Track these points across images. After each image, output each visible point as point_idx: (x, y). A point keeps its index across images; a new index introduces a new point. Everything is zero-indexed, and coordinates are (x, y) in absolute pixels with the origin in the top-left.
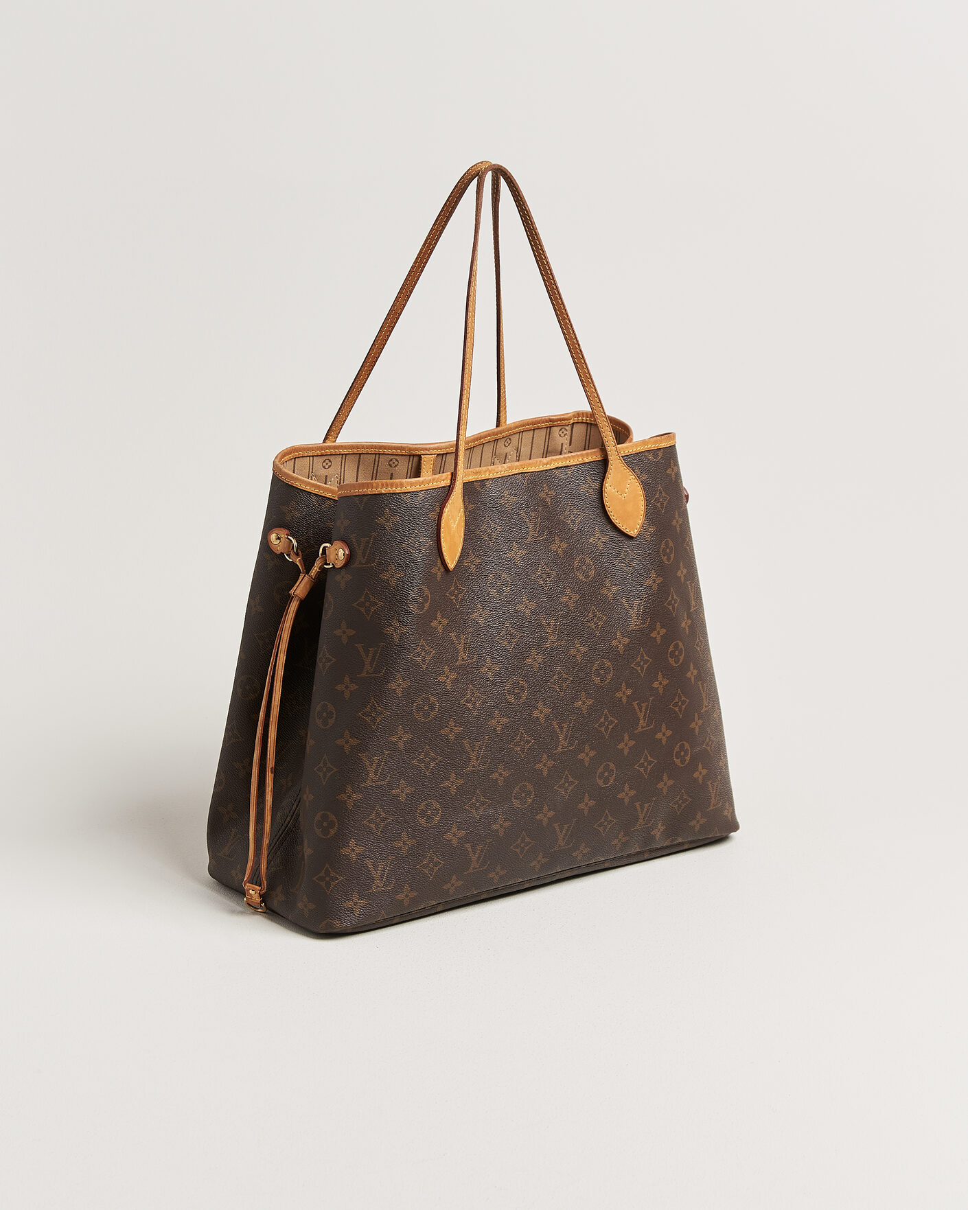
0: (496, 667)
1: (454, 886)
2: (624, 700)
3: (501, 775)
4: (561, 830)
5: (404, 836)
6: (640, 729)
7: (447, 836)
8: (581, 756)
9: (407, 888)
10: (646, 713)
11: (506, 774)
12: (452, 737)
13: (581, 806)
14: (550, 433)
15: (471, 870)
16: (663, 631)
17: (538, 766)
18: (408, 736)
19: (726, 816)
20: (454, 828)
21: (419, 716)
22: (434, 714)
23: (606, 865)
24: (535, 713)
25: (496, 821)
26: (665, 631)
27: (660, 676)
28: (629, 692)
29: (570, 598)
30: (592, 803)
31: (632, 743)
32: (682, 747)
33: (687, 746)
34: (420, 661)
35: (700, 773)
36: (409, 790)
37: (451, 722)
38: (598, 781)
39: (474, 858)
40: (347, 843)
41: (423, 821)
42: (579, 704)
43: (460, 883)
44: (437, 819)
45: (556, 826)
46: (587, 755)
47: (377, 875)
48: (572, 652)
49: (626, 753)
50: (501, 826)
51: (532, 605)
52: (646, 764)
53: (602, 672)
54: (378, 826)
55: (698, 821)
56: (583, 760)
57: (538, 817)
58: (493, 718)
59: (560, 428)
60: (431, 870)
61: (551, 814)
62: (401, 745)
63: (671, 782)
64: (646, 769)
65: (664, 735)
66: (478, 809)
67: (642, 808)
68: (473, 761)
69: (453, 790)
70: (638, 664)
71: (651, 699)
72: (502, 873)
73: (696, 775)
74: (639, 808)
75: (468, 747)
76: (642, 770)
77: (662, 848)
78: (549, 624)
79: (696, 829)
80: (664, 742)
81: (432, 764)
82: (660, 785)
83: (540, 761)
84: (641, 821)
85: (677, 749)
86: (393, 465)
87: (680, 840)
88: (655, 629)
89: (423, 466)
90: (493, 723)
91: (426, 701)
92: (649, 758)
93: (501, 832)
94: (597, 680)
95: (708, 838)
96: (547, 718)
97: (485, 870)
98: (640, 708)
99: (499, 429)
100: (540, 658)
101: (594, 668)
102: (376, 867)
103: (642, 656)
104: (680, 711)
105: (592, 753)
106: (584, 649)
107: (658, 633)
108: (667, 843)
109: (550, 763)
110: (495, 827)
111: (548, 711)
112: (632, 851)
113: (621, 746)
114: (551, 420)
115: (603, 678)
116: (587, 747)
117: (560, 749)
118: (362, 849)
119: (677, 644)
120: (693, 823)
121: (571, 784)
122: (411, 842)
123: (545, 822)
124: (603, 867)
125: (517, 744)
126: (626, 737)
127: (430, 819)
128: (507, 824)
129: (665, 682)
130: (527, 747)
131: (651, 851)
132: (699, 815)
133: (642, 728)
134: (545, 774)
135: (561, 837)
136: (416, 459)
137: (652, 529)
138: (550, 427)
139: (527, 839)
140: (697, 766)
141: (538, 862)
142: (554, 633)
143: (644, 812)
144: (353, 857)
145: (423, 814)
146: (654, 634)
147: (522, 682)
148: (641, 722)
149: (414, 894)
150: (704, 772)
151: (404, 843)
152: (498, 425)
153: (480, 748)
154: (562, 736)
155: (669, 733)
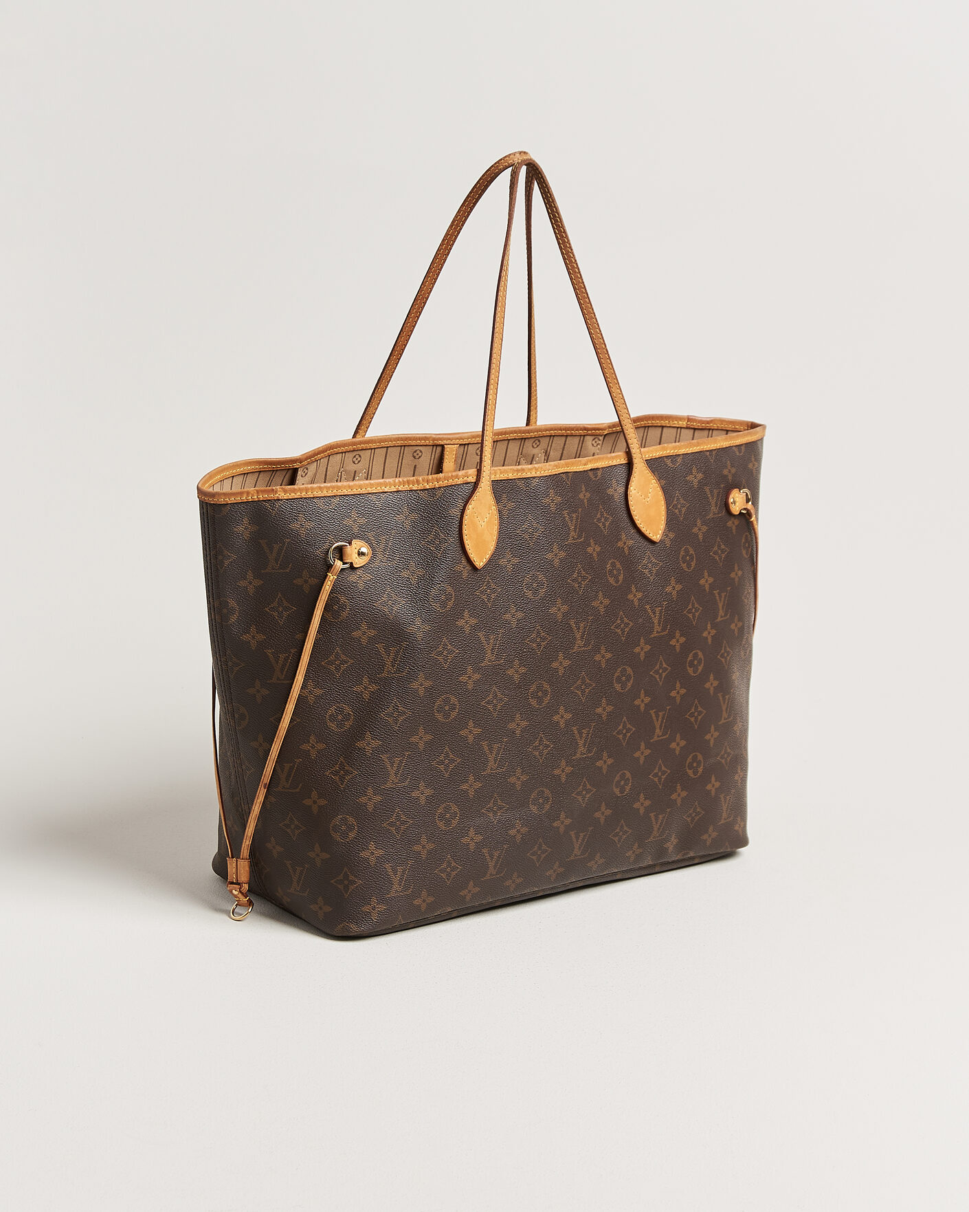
0: (523, 670)
1: (470, 892)
2: (642, 708)
3: (518, 779)
4: (577, 838)
5: (424, 840)
6: (656, 738)
7: (465, 840)
8: (599, 763)
9: (424, 893)
10: (662, 721)
11: (524, 778)
12: (471, 738)
13: (597, 815)
14: (583, 441)
15: (488, 877)
16: (682, 640)
17: (557, 772)
18: (428, 737)
19: (737, 831)
20: (472, 833)
21: (440, 717)
22: (454, 714)
23: (618, 877)
24: (556, 718)
25: (513, 827)
26: (684, 639)
27: (678, 685)
28: (647, 700)
29: (601, 603)
30: (608, 812)
31: (648, 752)
32: (695, 758)
33: (700, 757)
34: (442, 661)
35: (713, 786)
36: (428, 792)
37: (471, 724)
38: (615, 789)
39: (491, 864)
40: (367, 846)
41: (441, 824)
42: (599, 710)
43: (478, 889)
44: (455, 822)
45: (572, 834)
46: (605, 762)
47: (396, 880)
48: (598, 657)
49: (641, 762)
50: (518, 831)
51: (565, 608)
52: (660, 774)
53: (624, 678)
54: (398, 829)
55: (710, 835)
56: (601, 768)
57: (555, 824)
58: (513, 720)
59: (594, 437)
60: (449, 875)
61: (568, 821)
62: (421, 746)
63: (684, 794)
64: (660, 779)
65: (678, 745)
66: (495, 813)
67: (657, 819)
68: (491, 764)
69: (471, 793)
70: (657, 672)
71: (668, 708)
72: (518, 881)
73: (709, 787)
74: (653, 819)
75: (486, 748)
76: (656, 779)
77: (673, 862)
78: (579, 629)
79: (708, 843)
80: (677, 753)
81: (452, 767)
82: (674, 796)
83: (558, 767)
84: (655, 833)
85: (689, 760)
86: (417, 457)
87: (692, 854)
88: (674, 637)
89: (446, 456)
90: (512, 726)
91: (447, 701)
92: (663, 768)
93: (519, 837)
94: (618, 687)
95: (719, 853)
96: (567, 723)
97: (502, 877)
98: (657, 717)
99: (528, 428)
100: (567, 663)
101: (616, 675)
102: (395, 872)
103: (661, 664)
104: (696, 721)
105: (610, 761)
106: (608, 655)
107: (678, 641)
108: (679, 857)
109: (569, 769)
110: (512, 832)
111: (568, 716)
112: (645, 864)
113: (637, 754)
114: (585, 429)
115: (624, 685)
116: (605, 754)
117: (578, 755)
118: (381, 852)
119: (696, 654)
120: (705, 837)
121: (588, 791)
122: (431, 846)
123: (562, 830)
124: (615, 878)
125: (536, 748)
126: (643, 746)
127: (448, 822)
128: (524, 830)
129: (683, 691)
130: (545, 752)
131: (662, 864)
132: (711, 828)
133: (658, 737)
134: (563, 779)
135: (577, 846)
136: (439, 449)
137: (671, 535)
138: (584, 436)
139: (544, 847)
140: (711, 778)
141: (555, 871)
142: (582, 637)
143: (659, 823)
144: (373, 860)
145: (442, 816)
146: (673, 642)
147: (546, 686)
148: (658, 731)
149: (431, 899)
150: (717, 784)
151: (424, 847)
152: (528, 424)
153: (499, 751)
154: (581, 743)
155: (683, 743)
